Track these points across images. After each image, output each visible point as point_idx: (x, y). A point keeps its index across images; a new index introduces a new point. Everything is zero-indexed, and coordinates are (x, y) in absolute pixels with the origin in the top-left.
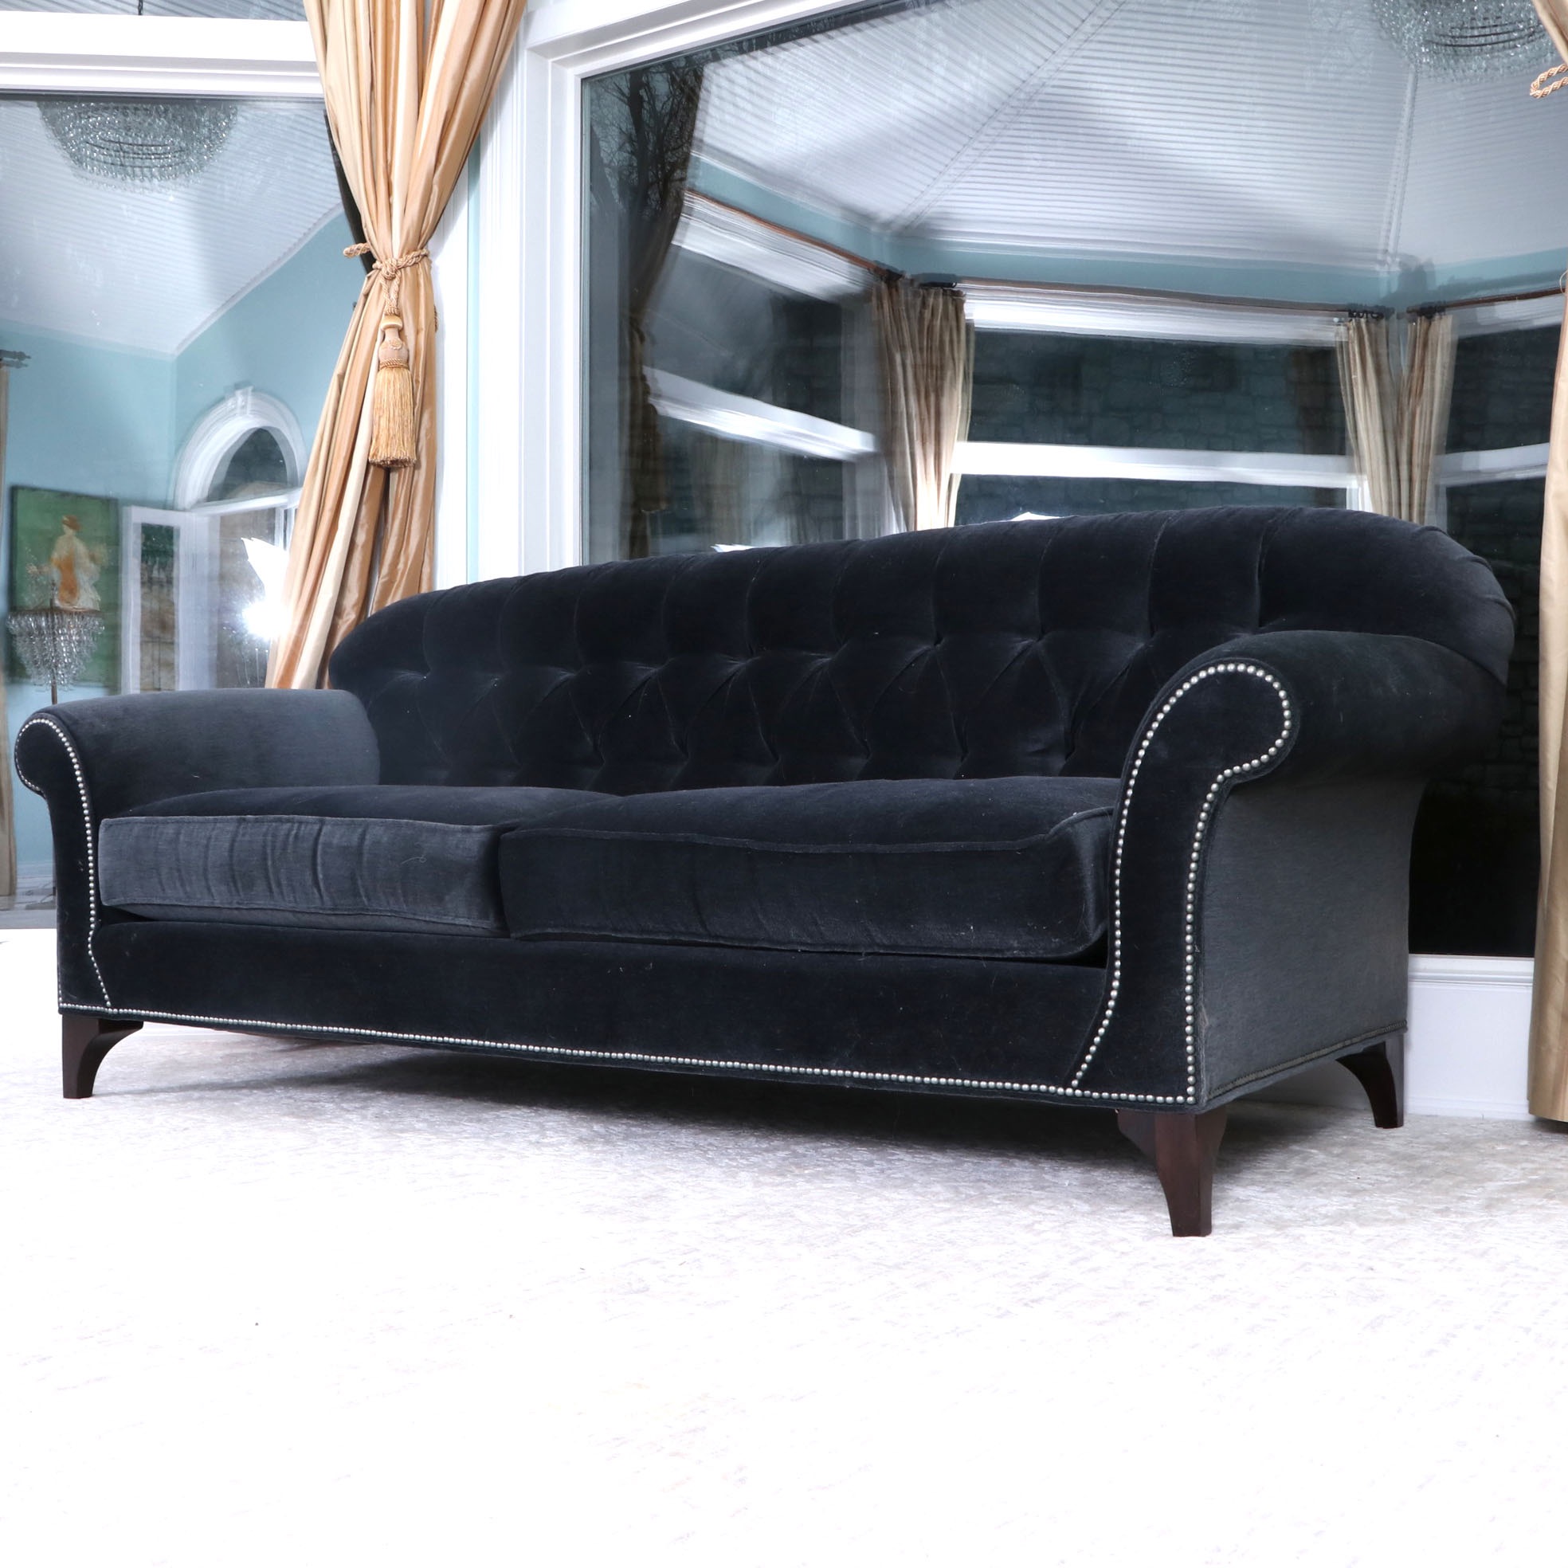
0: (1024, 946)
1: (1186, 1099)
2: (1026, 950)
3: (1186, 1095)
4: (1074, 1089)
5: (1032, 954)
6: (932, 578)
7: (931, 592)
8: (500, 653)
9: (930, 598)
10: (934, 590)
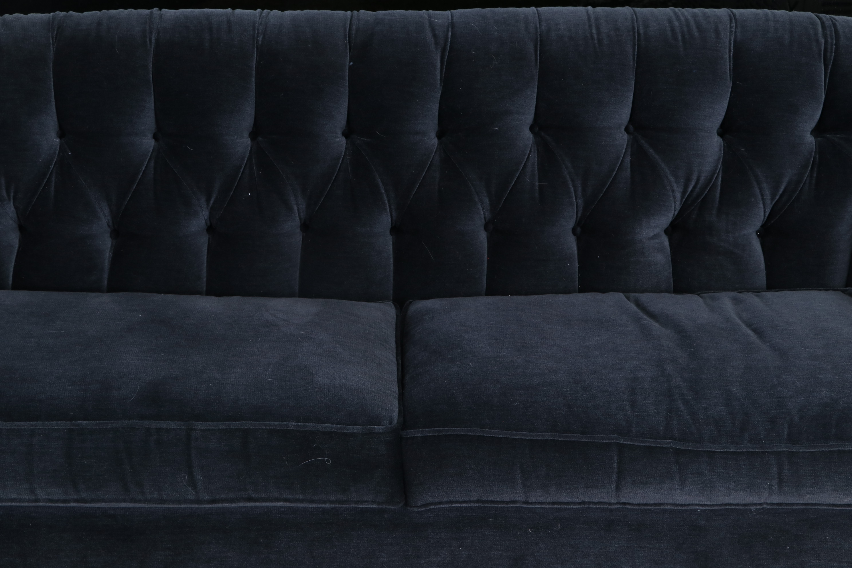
6: (536, 78)
7: (536, 90)
8: (55, 114)
9: (535, 95)
10: (538, 88)
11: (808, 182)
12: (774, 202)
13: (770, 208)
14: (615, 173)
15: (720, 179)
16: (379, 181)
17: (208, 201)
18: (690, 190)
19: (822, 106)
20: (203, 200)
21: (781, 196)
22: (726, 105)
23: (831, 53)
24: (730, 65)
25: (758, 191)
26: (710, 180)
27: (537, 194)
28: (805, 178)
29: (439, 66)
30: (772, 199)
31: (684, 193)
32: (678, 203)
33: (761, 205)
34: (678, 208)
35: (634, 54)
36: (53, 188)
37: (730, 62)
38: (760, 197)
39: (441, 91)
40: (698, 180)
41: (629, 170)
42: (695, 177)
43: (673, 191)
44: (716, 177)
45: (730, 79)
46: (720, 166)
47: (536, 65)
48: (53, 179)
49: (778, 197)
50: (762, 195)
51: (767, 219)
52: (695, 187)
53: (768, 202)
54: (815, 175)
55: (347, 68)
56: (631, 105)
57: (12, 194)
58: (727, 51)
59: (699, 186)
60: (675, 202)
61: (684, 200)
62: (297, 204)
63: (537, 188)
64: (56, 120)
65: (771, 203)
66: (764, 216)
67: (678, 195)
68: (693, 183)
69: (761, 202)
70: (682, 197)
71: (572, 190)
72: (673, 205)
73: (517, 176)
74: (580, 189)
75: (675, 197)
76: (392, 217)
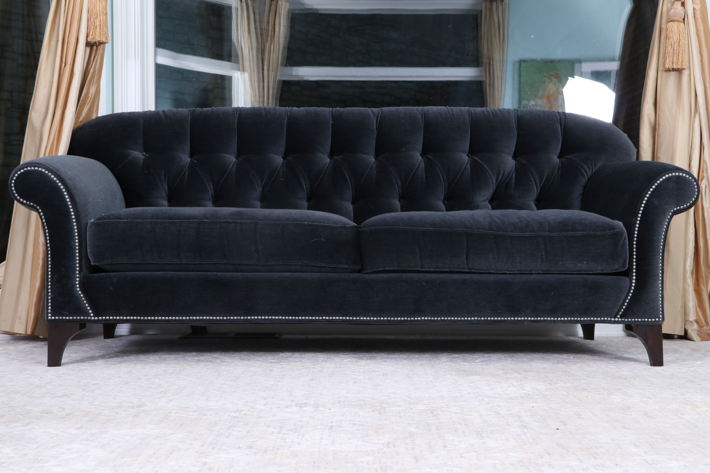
0: (602, 269)
1: (659, 319)
2: (602, 270)
3: (659, 318)
4: (618, 318)
5: (605, 272)
6: (423, 128)
7: (423, 134)
8: (189, 146)
9: (422, 136)
10: (424, 133)
11: (557, 175)
12: (541, 185)
13: (540, 189)
14: (462, 170)
15: (514, 175)
16: (346, 173)
17: (262, 182)
18: (500, 178)
19: (561, 143)
20: (259, 182)
21: (544, 182)
22: (515, 143)
23: (563, 120)
24: (515, 125)
25: (533, 179)
26: (510, 175)
27: (425, 180)
28: (555, 173)
29: (375, 123)
30: (540, 184)
31: (497, 180)
32: (494, 185)
33: (535, 186)
34: (495, 188)
35: (469, 120)
36: (186, 176)
37: (515, 123)
38: (534, 182)
39: (376, 134)
40: (504, 174)
41: (469, 170)
42: (502, 172)
43: (492, 179)
44: (512, 174)
45: (516, 130)
46: (514, 169)
47: (422, 123)
48: (187, 173)
49: (543, 183)
50: (535, 181)
51: (539, 195)
52: (502, 178)
53: (538, 185)
54: (560, 172)
55: (331, 124)
56: (469, 142)
57: (167, 179)
58: (514, 119)
59: (504, 177)
60: (493, 185)
61: (497, 184)
62: (306, 184)
63: (424, 177)
64: (189, 149)
65: (540, 186)
66: (537, 193)
67: (494, 181)
68: (501, 176)
69: (535, 185)
70: (496, 182)
71: (442, 178)
72: (492, 186)
73: (414, 171)
74: (446, 178)
75: (492, 182)
76: (352, 193)
